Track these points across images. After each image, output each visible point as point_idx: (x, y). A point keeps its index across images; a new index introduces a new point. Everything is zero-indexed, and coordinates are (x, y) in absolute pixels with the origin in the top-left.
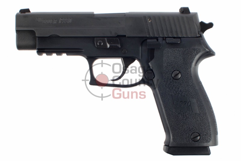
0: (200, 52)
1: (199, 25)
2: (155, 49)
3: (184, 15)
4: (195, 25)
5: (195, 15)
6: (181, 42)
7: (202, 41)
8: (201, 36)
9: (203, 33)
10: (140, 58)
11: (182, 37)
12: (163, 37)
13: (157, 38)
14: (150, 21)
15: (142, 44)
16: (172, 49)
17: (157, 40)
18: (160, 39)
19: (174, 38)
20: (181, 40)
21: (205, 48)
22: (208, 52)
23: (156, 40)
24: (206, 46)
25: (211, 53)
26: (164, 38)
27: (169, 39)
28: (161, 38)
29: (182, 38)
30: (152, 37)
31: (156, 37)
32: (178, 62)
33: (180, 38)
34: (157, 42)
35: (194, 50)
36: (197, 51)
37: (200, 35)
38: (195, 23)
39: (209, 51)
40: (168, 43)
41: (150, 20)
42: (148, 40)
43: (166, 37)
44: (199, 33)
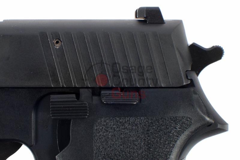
0: (189, 126)
1: (186, 52)
2: (70, 120)
3: (149, 29)
4: (178, 55)
5: (177, 27)
6: (140, 100)
7: (195, 96)
8: (193, 85)
9: (198, 74)
10: (33, 143)
11: (143, 86)
12: (92, 88)
13: (76, 91)
14: (57, 46)
15: (37, 106)
16: (118, 119)
17: (78, 96)
18: (85, 94)
19: (123, 89)
20: (140, 95)
21: (202, 114)
22: (210, 125)
23: (74, 96)
24: (204, 109)
25: (219, 126)
26: (96, 92)
27: (108, 92)
28: (86, 90)
29: (142, 90)
30: (63, 87)
31: (75, 88)
32: (134, 152)
33: (137, 89)
34: (78, 103)
35: (175, 120)
36: (183, 123)
37: (189, 82)
38: (177, 49)
39: (212, 121)
40: (107, 104)
41: (57, 42)
42: (52, 96)
43: (101, 88)
44: (187, 77)
